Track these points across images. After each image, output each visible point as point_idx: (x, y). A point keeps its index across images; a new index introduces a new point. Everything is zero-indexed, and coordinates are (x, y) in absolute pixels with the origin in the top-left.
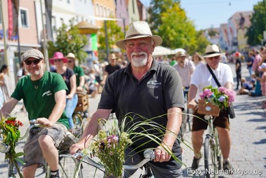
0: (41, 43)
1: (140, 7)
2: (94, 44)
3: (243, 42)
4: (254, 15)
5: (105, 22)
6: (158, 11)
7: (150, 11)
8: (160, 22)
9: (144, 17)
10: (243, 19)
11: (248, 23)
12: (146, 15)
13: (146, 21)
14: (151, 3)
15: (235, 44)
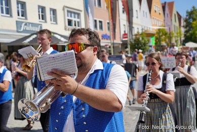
0: (122, 41)
1: (180, 17)
2: (153, 41)
5: (159, 30)
6: (191, 21)
7: (186, 20)
8: (192, 27)
9: (182, 24)
12: (183, 23)
13: (183, 27)
14: (187, 16)
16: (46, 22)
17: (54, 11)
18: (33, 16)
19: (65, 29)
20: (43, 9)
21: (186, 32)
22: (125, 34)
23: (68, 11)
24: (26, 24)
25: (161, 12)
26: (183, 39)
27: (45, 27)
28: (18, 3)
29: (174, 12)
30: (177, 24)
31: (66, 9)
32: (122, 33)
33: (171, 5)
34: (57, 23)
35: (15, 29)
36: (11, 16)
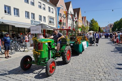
1: (88, 22)
3: (111, 30)
4: (114, 25)
5: (82, 26)
7: (90, 23)
10: (111, 25)
11: (112, 26)
15: (109, 31)
16: (42, 21)
17: (45, 18)
18: (37, 19)
19: (48, 24)
20: (40, 16)
21: (90, 27)
22: (69, 27)
23: (50, 18)
24: (34, 22)
25: (82, 20)
26: (88, 29)
27: (41, 23)
28: (32, 13)
29: (86, 20)
30: (87, 24)
31: (49, 17)
32: (68, 26)
33: (85, 17)
34: (45, 22)
35: (30, 23)
36: (29, 18)
